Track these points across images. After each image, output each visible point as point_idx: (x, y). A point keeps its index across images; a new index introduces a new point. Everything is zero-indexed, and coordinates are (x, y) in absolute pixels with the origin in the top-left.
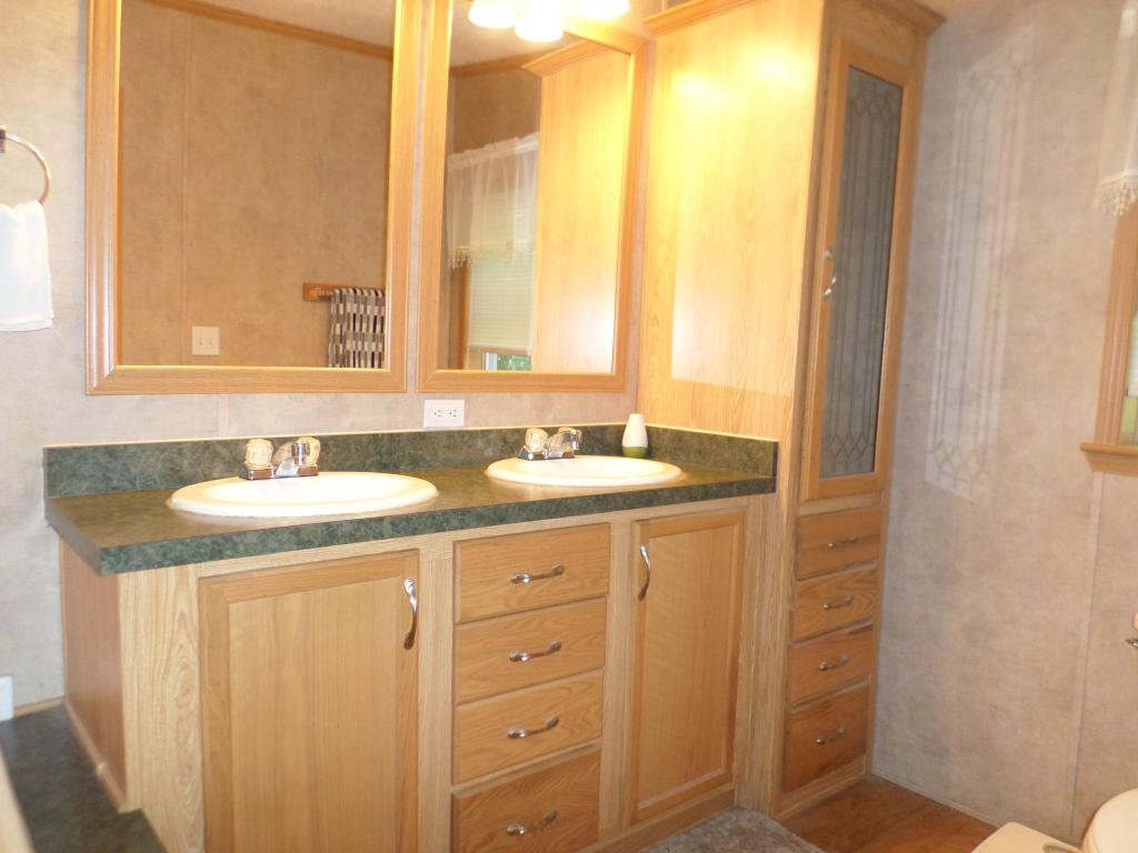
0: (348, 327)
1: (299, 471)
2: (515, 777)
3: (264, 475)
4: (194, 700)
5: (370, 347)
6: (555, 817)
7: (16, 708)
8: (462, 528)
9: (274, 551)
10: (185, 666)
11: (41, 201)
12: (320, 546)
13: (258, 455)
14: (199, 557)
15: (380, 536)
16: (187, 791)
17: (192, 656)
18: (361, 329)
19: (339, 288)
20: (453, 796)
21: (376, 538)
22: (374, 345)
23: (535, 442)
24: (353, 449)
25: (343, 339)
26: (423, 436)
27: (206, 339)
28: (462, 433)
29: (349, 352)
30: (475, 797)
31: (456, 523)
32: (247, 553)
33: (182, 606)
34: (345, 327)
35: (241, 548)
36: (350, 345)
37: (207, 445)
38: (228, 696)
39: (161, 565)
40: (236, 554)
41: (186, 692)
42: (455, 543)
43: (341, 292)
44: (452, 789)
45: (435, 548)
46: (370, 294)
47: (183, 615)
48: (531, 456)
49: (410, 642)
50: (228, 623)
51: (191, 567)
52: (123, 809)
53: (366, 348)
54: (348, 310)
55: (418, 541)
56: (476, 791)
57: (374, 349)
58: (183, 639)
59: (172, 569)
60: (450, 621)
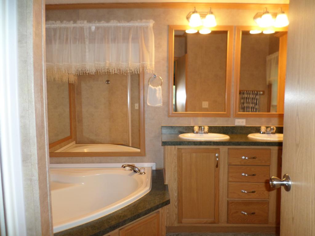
0: (245, 101)
1: (204, 132)
2: (243, 201)
3: (197, 133)
4: (176, 168)
5: (251, 105)
6: (254, 214)
7: (156, 168)
8: (229, 145)
9: (190, 145)
10: (175, 163)
11: (161, 86)
12: (199, 145)
13: (196, 129)
14: (177, 145)
15: (211, 145)
16: (175, 183)
17: (176, 161)
18: (248, 101)
19: (243, 91)
20: (228, 200)
21: (210, 145)
22: (252, 105)
23: (263, 129)
24: (218, 129)
25: (243, 103)
26: (234, 127)
27: (205, 104)
28: (244, 127)
29: (245, 107)
30: (233, 202)
31: (228, 144)
32: (185, 145)
33: (175, 152)
34: (244, 100)
35: (184, 144)
36: (245, 105)
37: (188, 127)
38: (182, 169)
39: (171, 145)
40: (183, 145)
41: (175, 167)
42: (228, 148)
43: (243, 92)
44: (228, 199)
45: (224, 149)
46: (251, 92)
47: (175, 154)
48: (262, 132)
49: (217, 166)
50: (182, 156)
51: (176, 146)
52: (165, 184)
53: (250, 106)
54: (245, 96)
55: (220, 147)
56: (233, 201)
57: (252, 106)
58: (175, 158)
59: (173, 146)
60: (227, 164)
